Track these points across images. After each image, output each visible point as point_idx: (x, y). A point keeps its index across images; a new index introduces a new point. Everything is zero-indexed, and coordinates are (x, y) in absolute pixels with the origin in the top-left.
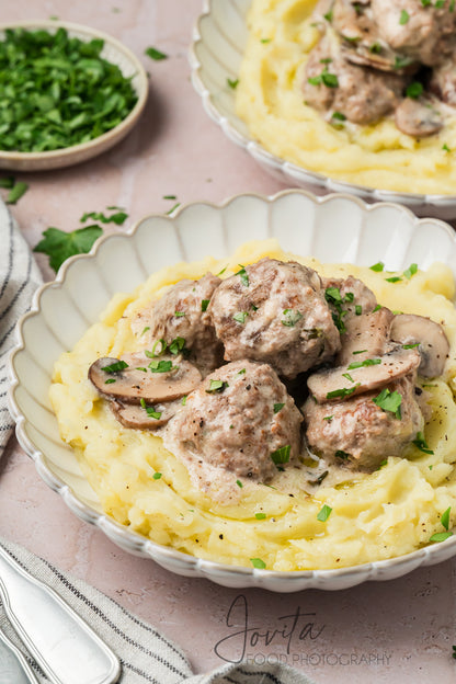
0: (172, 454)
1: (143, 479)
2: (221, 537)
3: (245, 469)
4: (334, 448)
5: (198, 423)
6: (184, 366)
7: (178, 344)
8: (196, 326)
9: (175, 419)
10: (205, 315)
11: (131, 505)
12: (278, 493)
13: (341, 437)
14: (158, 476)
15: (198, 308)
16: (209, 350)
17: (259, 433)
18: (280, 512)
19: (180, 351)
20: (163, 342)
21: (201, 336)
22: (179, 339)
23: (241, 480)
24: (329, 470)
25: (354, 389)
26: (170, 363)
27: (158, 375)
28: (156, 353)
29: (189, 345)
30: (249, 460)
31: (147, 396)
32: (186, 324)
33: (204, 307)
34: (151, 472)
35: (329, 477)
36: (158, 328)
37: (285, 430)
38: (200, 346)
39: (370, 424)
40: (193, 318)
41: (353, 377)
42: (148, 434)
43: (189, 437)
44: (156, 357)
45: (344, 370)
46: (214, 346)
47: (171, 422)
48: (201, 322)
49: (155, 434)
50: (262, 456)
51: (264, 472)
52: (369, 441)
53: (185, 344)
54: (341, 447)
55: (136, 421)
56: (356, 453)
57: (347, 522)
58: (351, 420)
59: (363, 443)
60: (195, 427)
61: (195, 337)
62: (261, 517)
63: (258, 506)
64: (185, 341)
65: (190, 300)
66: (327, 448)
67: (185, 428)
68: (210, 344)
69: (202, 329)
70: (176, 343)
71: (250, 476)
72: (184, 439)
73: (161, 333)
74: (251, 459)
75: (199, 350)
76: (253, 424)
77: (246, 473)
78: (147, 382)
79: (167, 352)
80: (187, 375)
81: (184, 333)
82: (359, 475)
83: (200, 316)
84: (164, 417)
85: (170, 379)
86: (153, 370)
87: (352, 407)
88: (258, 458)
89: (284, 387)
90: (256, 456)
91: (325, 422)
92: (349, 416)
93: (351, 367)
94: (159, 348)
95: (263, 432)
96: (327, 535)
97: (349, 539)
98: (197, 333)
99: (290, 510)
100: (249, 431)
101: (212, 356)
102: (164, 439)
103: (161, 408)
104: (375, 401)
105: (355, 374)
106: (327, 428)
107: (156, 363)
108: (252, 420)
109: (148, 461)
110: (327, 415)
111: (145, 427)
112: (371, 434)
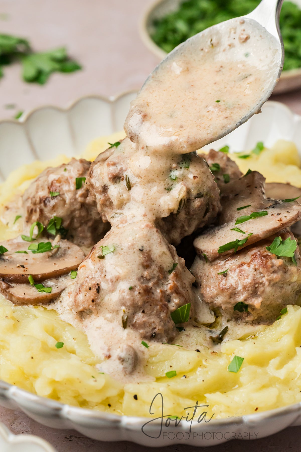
0: (71, 325)
1: (45, 349)
2: (136, 397)
3: (149, 330)
4: (232, 301)
5: (94, 290)
6: (64, 244)
7: (55, 224)
8: (71, 204)
9: (67, 291)
10: (80, 192)
11: (36, 377)
12: (184, 350)
13: (240, 288)
14: (60, 345)
15: (73, 187)
16: (86, 228)
17: (158, 293)
18: (190, 367)
19: (58, 231)
20: (38, 225)
21: (77, 213)
22: (56, 219)
23: (146, 342)
24: (229, 325)
25: (247, 239)
26: (49, 244)
27: (40, 255)
28: (34, 237)
29: (66, 224)
30: (152, 320)
31: (34, 273)
32: (62, 203)
33: (79, 185)
34: (52, 342)
35: (229, 332)
36: (31, 212)
37: (181, 289)
38: (76, 224)
39: (268, 271)
40: (68, 197)
41: (243, 229)
42: (41, 308)
43: (86, 306)
44: (33, 240)
45: (232, 225)
46: (90, 224)
47: (63, 294)
48: (76, 199)
49: (50, 307)
50: (163, 315)
51: (166, 332)
52: (268, 289)
53: (62, 223)
54: (241, 298)
55: (27, 297)
56: (257, 302)
57: (259, 370)
58: (249, 270)
59: (263, 292)
60: (92, 294)
61: (71, 215)
62: (172, 375)
63: (167, 364)
64: (62, 220)
65: (63, 180)
66: (226, 303)
67: (81, 297)
68: (86, 222)
69: (78, 206)
70: (54, 223)
71: (153, 337)
72: (81, 309)
73: (35, 217)
74: (153, 319)
75: (76, 229)
76: (150, 284)
77: (149, 334)
78: (31, 261)
79: (44, 234)
80: (69, 252)
81: (61, 212)
82: (259, 328)
83: (75, 194)
84: (55, 291)
85: (53, 257)
86: (34, 252)
87: (247, 258)
88: (159, 317)
89: (174, 248)
90: (158, 315)
91: (220, 277)
92: (245, 267)
93: (238, 222)
94: (36, 231)
95: (161, 291)
96: (241, 386)
97: (264, 387)
98: (74, 211)
99: (199, 364)
100: (148, 292)
101: (89, 234)
102: (60, 311)
103: (50, 283)
104: (269, 249)
105: (244, 227)
106: (224, 281)
107: (35, 245)
108: (149, 280)
109: (47, 331)
110: (220, 271)
111: (36, 302)
112: (270, 281)
